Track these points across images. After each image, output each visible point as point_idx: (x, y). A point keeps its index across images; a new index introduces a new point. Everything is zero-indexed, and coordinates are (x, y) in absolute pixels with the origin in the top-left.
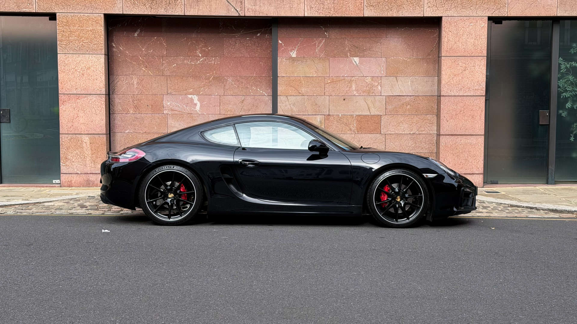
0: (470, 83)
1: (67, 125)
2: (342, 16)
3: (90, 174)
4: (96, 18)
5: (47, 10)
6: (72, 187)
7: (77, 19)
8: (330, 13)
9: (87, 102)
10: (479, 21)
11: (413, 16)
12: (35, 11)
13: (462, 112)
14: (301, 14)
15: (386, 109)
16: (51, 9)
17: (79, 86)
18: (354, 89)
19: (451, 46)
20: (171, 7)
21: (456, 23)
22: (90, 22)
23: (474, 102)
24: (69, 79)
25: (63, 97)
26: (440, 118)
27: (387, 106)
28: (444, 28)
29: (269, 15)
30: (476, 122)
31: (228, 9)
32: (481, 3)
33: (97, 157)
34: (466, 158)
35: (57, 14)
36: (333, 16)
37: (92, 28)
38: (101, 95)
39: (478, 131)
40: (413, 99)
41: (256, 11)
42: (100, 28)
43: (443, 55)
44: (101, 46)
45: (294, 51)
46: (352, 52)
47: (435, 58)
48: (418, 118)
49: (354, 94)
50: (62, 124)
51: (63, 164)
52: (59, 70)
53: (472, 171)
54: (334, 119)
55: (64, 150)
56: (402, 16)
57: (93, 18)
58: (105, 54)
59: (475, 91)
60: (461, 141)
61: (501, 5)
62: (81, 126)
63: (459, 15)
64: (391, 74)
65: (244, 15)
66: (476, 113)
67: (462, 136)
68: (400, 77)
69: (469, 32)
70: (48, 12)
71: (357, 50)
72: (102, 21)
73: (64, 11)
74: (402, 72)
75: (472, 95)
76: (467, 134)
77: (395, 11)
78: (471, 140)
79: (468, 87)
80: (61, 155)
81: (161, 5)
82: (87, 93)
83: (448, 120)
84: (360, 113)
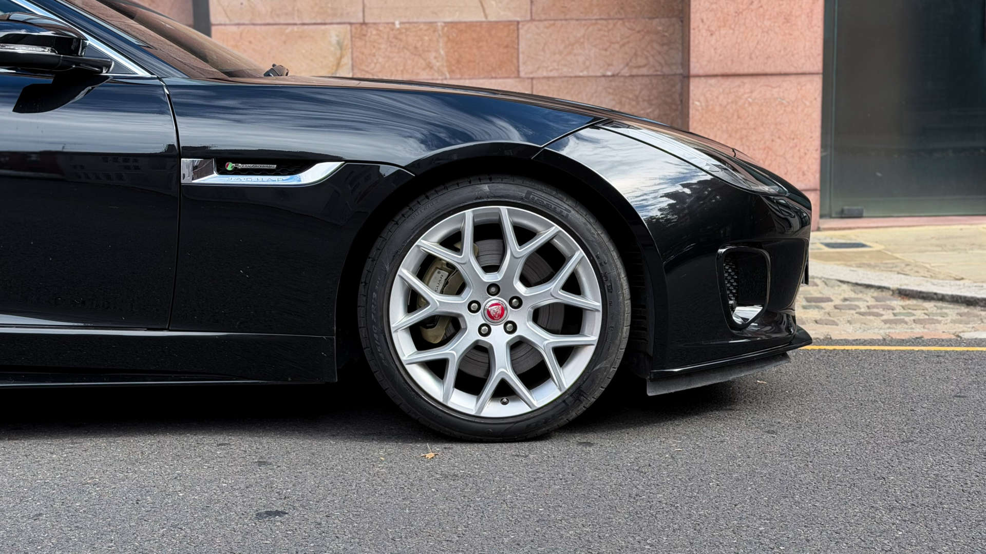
15: (532, 2)
26: (690, 25)
30: (798, 33)
39: (803, 61)
48: (626, 29)
54: (378, 35)
60: (752, 92)
67: (755, 80)
76: (772, 71)
78: (782, 90)
83: (713, 29)
84: (456, 18)
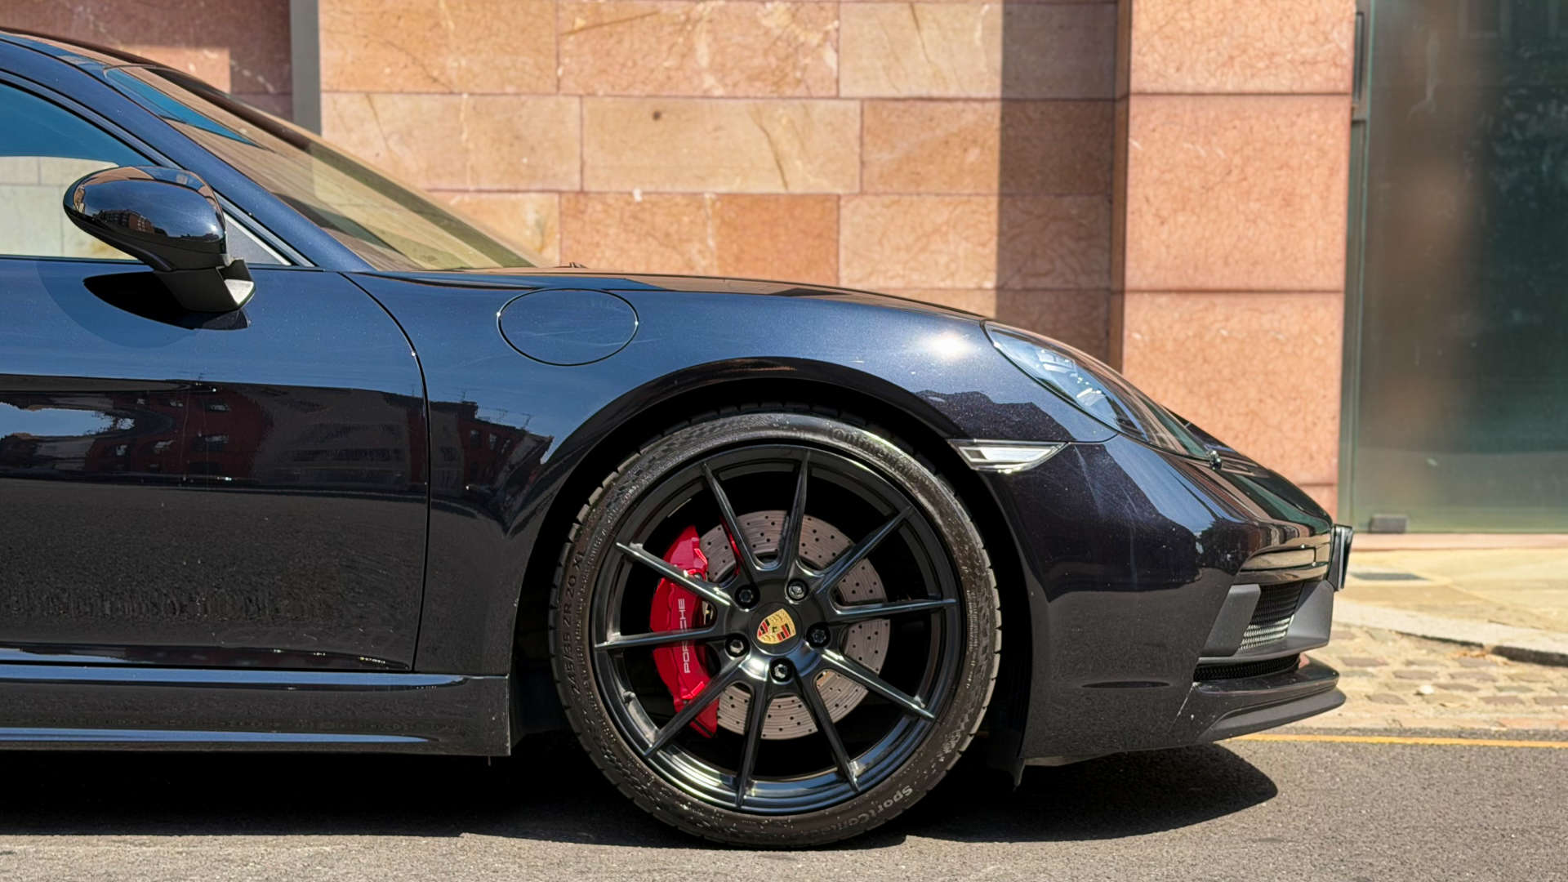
0: (1275, 27)
13: (1234, 178)
15: (863, 163)
18: (704, 62)
23: (1293, 124)
27: (869, 148)
30: (1304, 224)
34: (1252, 405)
39: (1312, 270)
49: (706, 85)
54: (605, 211)
59: (1301, 68)
60: (1227, 319)
66: (1303, 179)
67: (1232, 298)
68: (930, 6)
75: (1284, 89)
76: (1262, 285)
78: (1276, 317)
79: (1267, 50)
84: (736, 186)
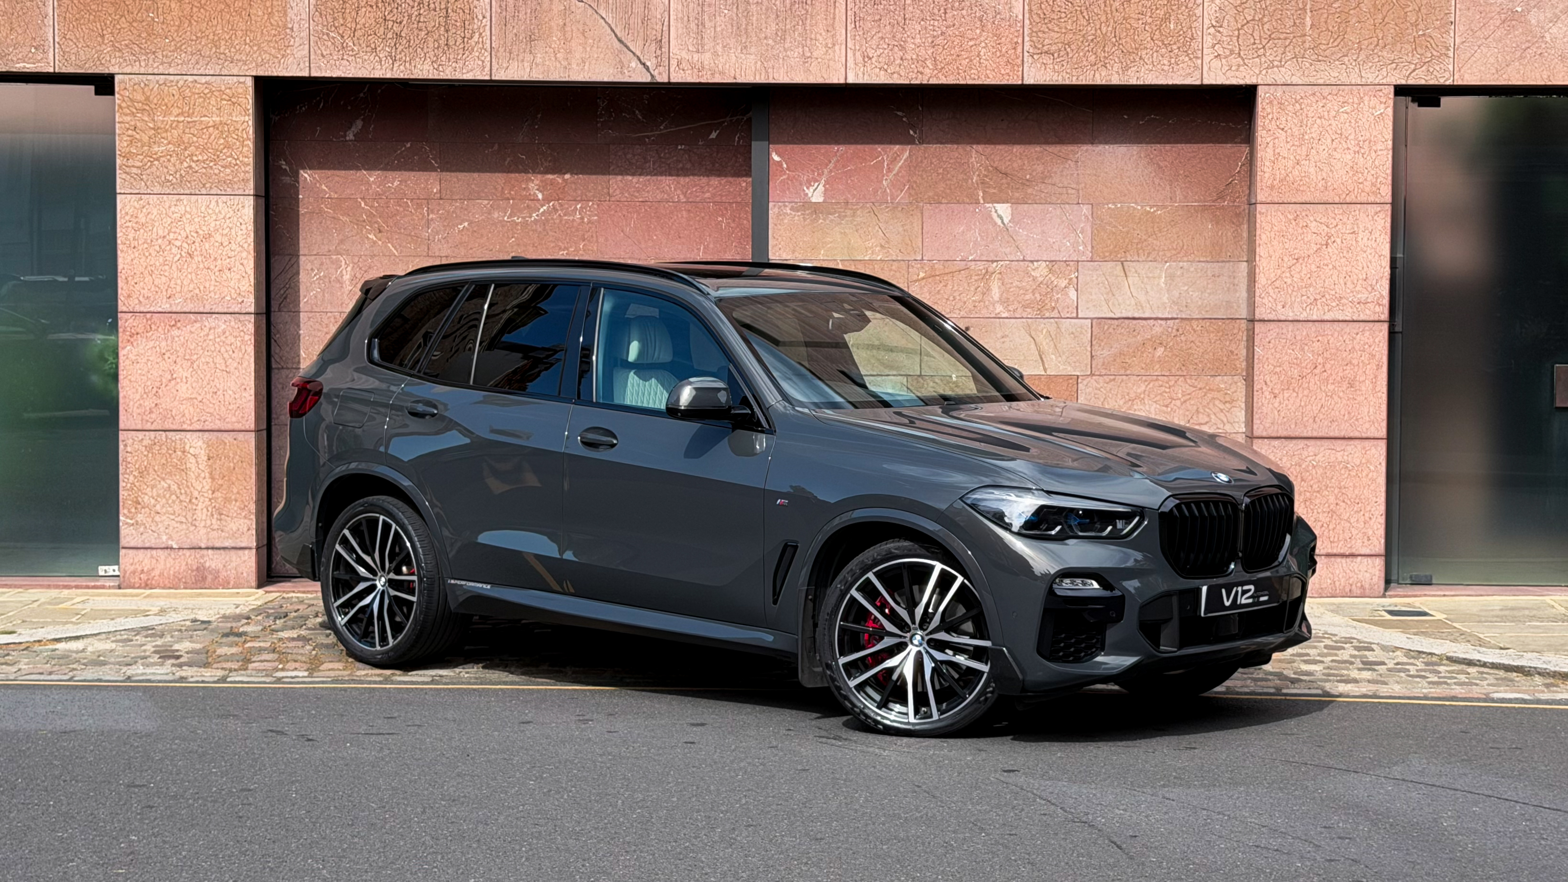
0: (1342, 282)
1: (140, 405)
2: (958, 82)
3: (207, 548)
4: (230, 88)
5: (87, 65)
6: (151, 588)
7: (174, 92)
8: (922, 73)
9: (202, 335)
10: (1366, 98)
11: (1170, 83)
12: (51, 70)
13: (1317, 371)
14: (836, 78)
15: (1092, 357)
16: (98, 63)
17: (178, 288)
18: (996, 297)
19: (1283, 172)
20: (452, 57)
21: (1300, 105)
22: (213, 102)
23: (1355, 338)
24: (149, 268)
25: (131, 321)
26: (1253, 386)
27: (1096, 347)
28: (1264, 118)
29: (739, 81)
30: (1362, 398)
31: (621, 61)
32: (1372, 47)
33: (227, 500)
34: (1332, 507)
35: (117, 79)
36: (931, 82)
37: (218, 119)
38: (242, 317)
39: (1367, 425)
40: (1172, 328)
41: (703, 68)
42: (243, 119)
43: (1260, 197)
44: (245, 172)
45: (816, 184)
46: (989, 187)
47: (1239, 206)
48: (1187, 387)
49: (997, 311)
50: (127, 401)
51: (129, 521)
52: (119, 241)
53: (1351, 547)
55: (131, 478)
56: (1138, 83)
57: (223, 88)
58: (256, 196)
59: (1358, 305)
60: (1315, 456)
61: (1435, 53)
62: (183, 407)
63: (1307, 80)
64: (1107, 254)
65: (666, 81)
66: (1361, 371)
67: (1319, 442)
68: (1134, 264)
69: (1339, 132)
70: (90, 71)
71: (1004, 181)
72: (248, 97)
73: (136, 70)
74: (1139, 246)
75: (1347, 318)
76: (1337, 434)
77: (1115, 69)
78: (1346, 454)
79: (1337, 295)
80: (123, 494)
81: (422, 49)
82: (201, 310)
83: (1276, 391)
